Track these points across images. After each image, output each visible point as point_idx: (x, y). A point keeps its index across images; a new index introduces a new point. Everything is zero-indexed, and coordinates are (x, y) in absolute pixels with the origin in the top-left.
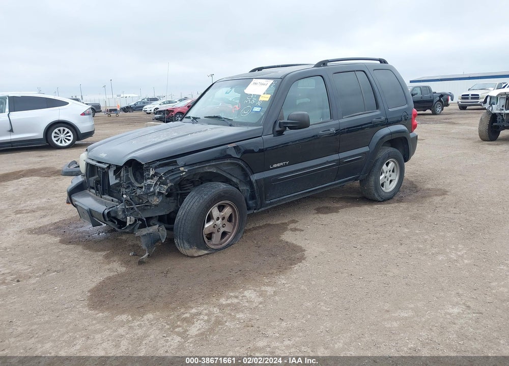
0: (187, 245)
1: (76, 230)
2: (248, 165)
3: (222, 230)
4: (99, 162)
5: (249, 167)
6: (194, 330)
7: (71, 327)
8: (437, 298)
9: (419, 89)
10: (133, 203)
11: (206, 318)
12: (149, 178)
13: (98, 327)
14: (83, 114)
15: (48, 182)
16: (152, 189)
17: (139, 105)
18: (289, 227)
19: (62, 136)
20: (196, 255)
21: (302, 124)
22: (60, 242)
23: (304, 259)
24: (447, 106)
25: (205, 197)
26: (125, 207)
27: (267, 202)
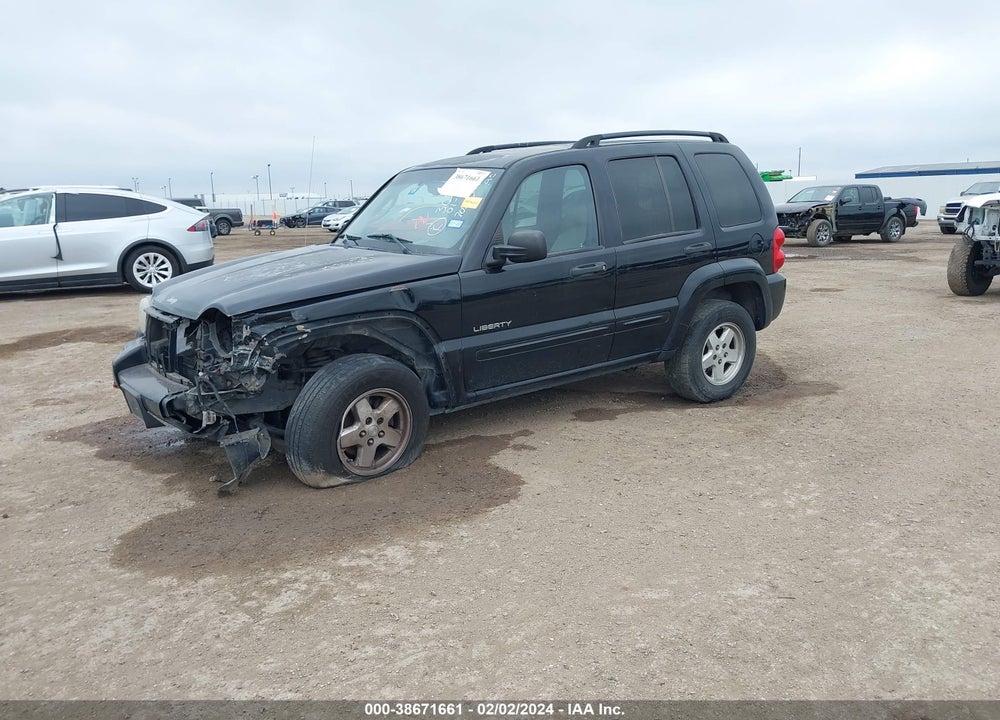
0: (306, 466)
1: (131, 436)
2: (430, 326)
3: (378, 442)
4: (165, 313)
5: (433, 329)
6: (275, 606)
7: (71, 593)
8: (726, 571)
9: (855, 191)
10: (213, 386)
11: (304, 587)
12: (240, 343)
13: (117, 594)
14: (193, 229)
15: (108, 351)
16: (247, 363)
17: (317, 213)
18: (512, 443)
19: (152, 269)
20: (325, 484)
21: (532, 253)
22: (96, 456)
23: (515, 497)
24: (912, 226)
25: (342, 379)
26: (200, 393)
27: (471, 395)
